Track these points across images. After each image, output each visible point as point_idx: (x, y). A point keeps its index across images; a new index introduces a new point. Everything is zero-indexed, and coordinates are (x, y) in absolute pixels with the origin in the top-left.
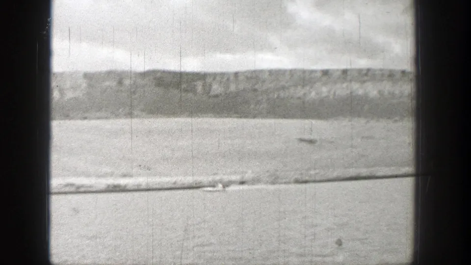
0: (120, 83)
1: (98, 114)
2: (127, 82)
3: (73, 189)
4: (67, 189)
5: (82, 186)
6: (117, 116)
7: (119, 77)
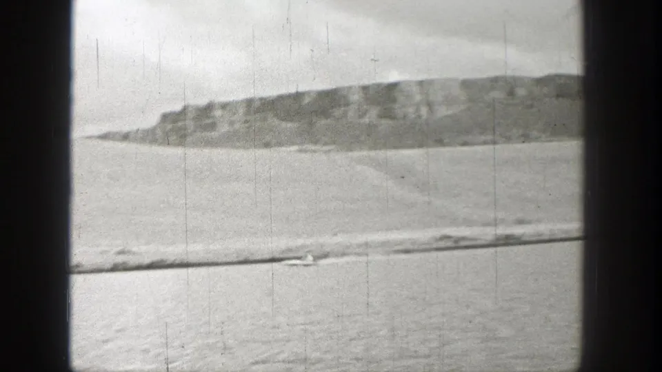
0: (511, 93)
1: (483, 138)
2: (521, 92)
3: (449, 244)
4: (442, 244)
5: (464, 238)
6: (508, 139)
7: (509, 85)
